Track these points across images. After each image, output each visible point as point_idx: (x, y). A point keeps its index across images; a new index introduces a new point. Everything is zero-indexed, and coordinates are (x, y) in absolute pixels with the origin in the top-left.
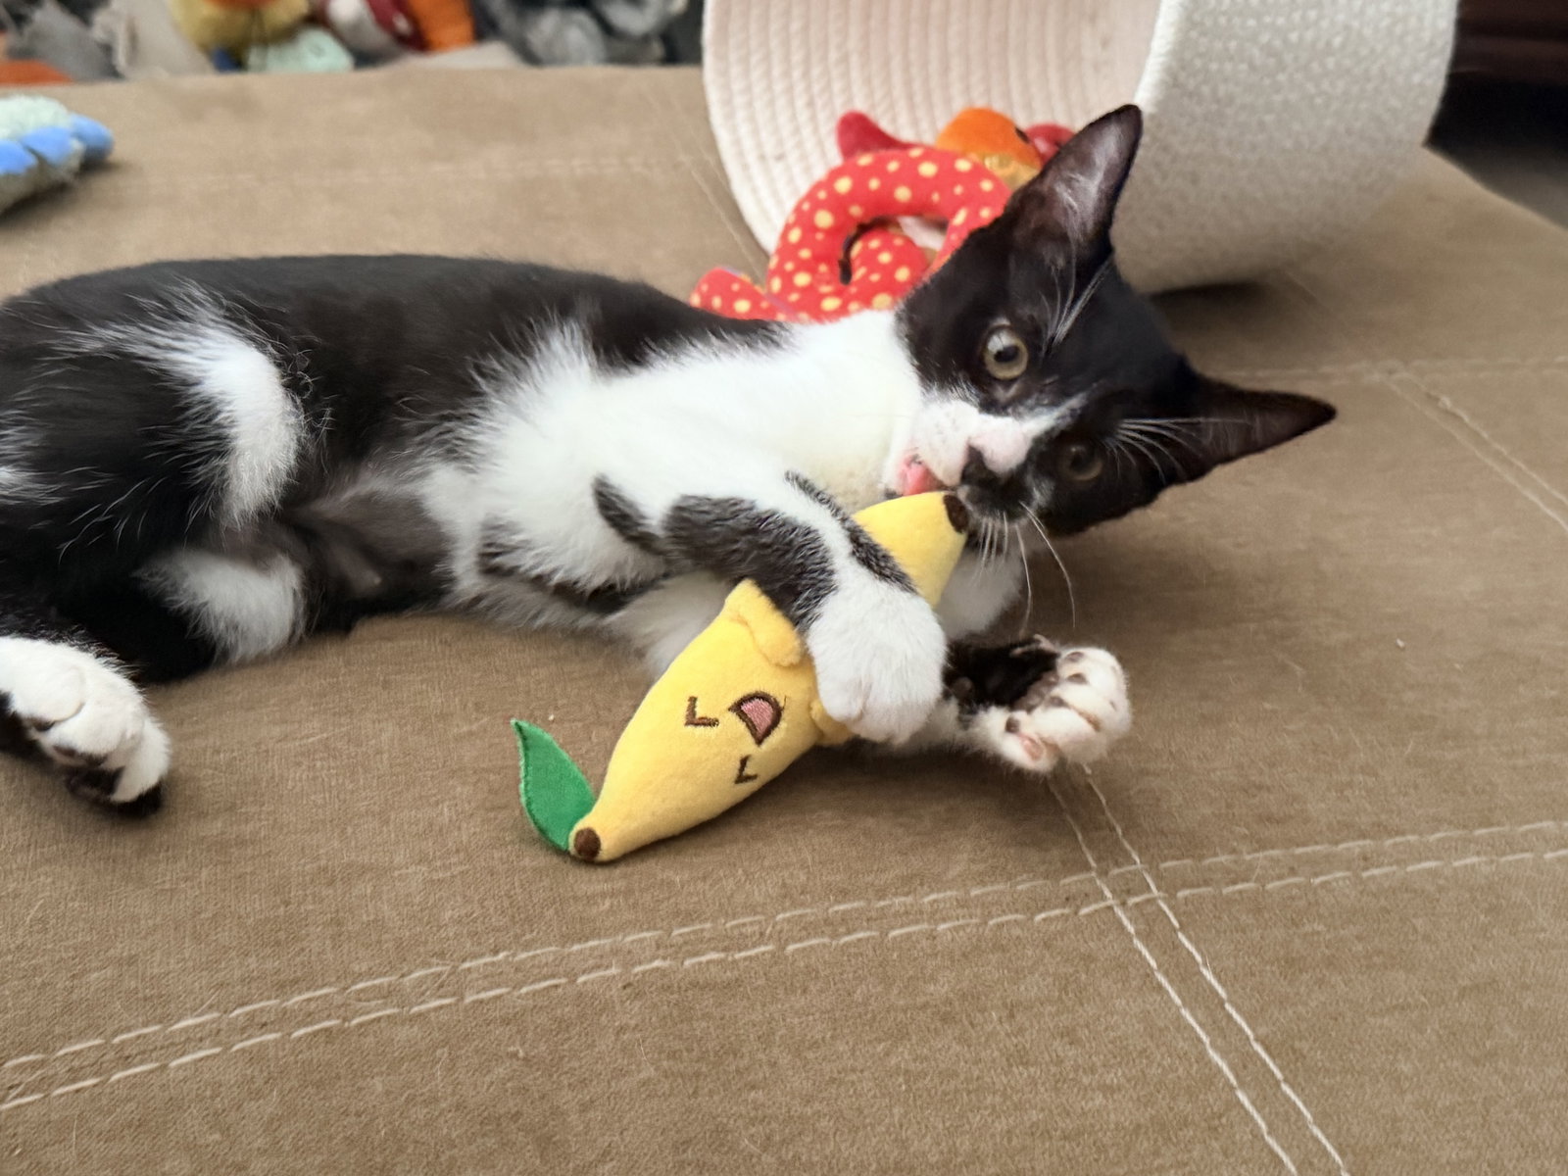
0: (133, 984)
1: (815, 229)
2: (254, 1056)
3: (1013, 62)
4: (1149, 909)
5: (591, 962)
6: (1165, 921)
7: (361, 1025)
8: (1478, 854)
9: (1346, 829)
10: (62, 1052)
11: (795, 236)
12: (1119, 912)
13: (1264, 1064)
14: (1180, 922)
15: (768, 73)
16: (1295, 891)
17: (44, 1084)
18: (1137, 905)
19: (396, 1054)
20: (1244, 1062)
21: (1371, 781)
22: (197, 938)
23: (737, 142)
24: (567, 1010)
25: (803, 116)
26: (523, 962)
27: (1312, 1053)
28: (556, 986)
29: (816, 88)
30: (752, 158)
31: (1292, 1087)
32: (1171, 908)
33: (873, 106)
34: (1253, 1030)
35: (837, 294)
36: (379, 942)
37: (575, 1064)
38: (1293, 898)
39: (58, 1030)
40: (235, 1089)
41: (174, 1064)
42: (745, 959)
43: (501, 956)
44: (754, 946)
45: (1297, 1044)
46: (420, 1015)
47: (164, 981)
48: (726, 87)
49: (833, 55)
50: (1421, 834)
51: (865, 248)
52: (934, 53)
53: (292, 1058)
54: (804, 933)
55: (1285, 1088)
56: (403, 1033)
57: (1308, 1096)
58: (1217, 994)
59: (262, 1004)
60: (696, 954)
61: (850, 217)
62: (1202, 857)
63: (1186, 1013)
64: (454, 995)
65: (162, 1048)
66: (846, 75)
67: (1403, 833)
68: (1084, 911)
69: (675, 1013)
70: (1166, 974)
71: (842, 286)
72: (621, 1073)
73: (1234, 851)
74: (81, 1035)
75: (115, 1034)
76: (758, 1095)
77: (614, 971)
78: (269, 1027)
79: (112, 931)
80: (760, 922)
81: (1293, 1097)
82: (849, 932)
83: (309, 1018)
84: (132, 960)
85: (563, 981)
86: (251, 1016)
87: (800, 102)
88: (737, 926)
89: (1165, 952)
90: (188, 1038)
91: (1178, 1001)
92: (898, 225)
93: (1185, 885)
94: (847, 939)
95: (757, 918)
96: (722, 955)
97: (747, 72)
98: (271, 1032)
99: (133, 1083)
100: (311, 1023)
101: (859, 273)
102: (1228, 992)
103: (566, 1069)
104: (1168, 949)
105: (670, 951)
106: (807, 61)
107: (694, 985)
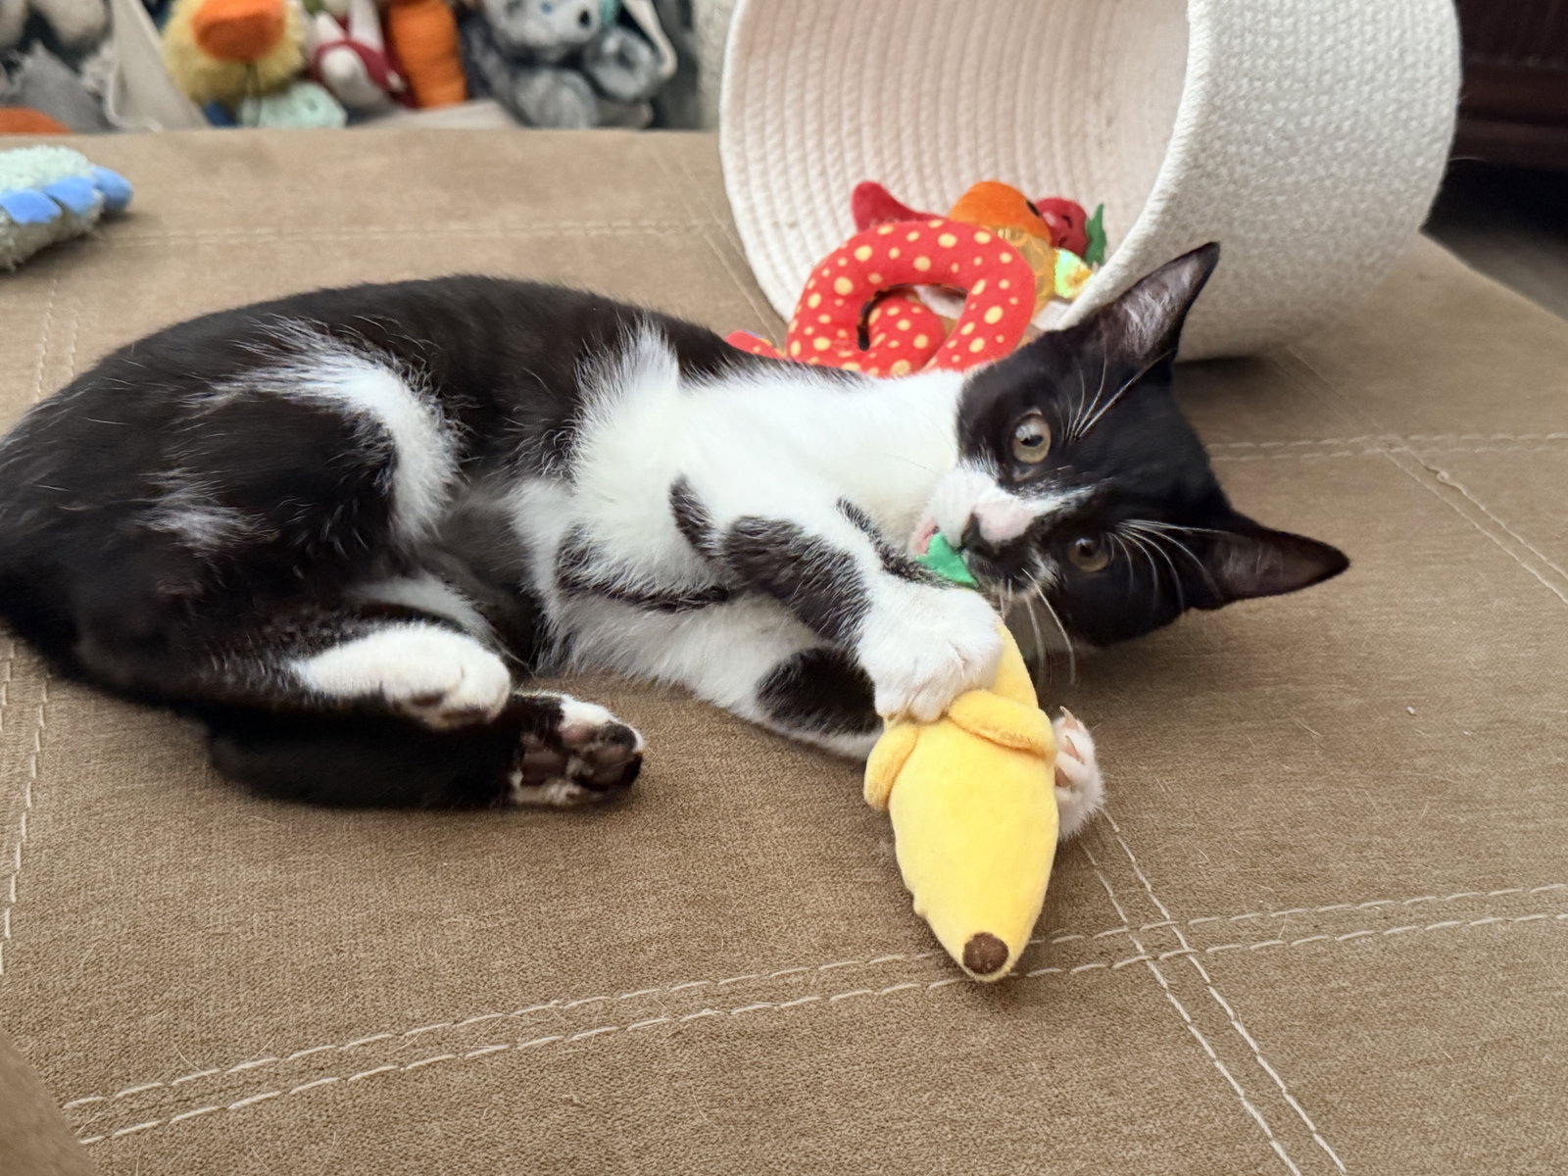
0: (189, 1027)
1: (836, 295)
2: (310, 1100)
3: (1020, 136)
4: (1182, 964)
5: (641, 1011)
6: (1197, 976)
7: (417, 1070)
8: (1494, 914)
9: (1368, 888)
10: (120, 1095)
11: (815, 301)
12: (1153, 967)
13: (1298, 1116)
14: (1211, 978)
15: (782, 143)
16: (1320, 949)
17: (106, 1125)
18: (1168, 959)
19: (453, 1099)
20: (1278, 1114)
21: (1388, 842)
22: (252, 984)
23: (752, 209)
24: (619, 1057)
25: (816, 185)
26: (573, 1009)
27: (1342, 1106)
28: (608, 1034)
29: (829, 158)
30: (765, 225)
31: (1324, 1137)
32: (1202, 963)
33: (884, 176)
34: (1286, 1083)
35: (856, 359)
36: (431, 989)
37: (629, 1110)
38: (1318, 955)
39: (116, 1072)
40: (295, 1132)
41: (233, 1107)
42: (791, 1009)
43: (552, 1003)
44: (800, 995)
45: (1328, 1097)
46: (475, 1060)
47: (219, 1026)
48: (742, 156)
49: (846, 127)
50: (1438, 894)
51: (883, 315)
52: (943, 127)
53: (351, 1102)
54: (847, 984)
55: (1317, 1138)
56: (458, 1078)
57: (1340, 1147)
58: (1250, 1047)
59: (319, 1048)
60: (744, 1003)
61: (869, 284)
62: (1229, 914)
63: (1218, 1065)
64: (507, 1041)
65: (220, 1091)
66: (858, 145)
67: (1421, 893)
68: (1118, 965)
69: (725, 1061)
70: (1200, 1028)
71: (861, 351)
72: (673, 1120)
73: (1260, 908)
74: (141, 1076)
75: (173, 1077)
76: (809, 1143)
77: (663, 1019)
78: (326, 1071)
79: (166, 974)
80: (803, 973)
81: (1327, 1148)
82: (892, 983)
83: (366, 1062)
84: (188, 1004)
85: (614, 1028)
86: (309, 1058)
87: (813, 172)
88: (782, 977)
89: (1197, 1007)
90: (246, 1082)
91: (1212, 1054)
92: (915, 294)
93: (1214, 942)
94: (888, 990)
95: (801, 969)
96: (768, 1005)
97: (762, 142)
98: (328, 1076)
99: (191, 1126)
100: (367, 1069)
101: (878, 340)
102: (1259, 1046)
103: (619, 1116)
104: (1200, 1002)
105: (719, 1000)
106: (820, 131)
107: (741, 1034)
